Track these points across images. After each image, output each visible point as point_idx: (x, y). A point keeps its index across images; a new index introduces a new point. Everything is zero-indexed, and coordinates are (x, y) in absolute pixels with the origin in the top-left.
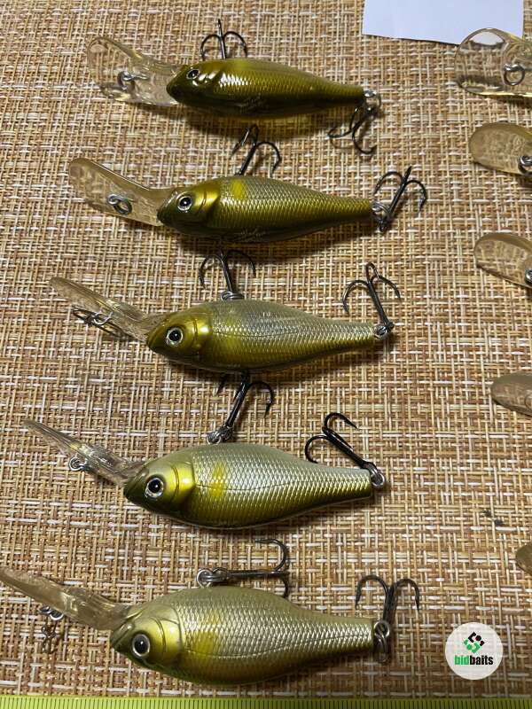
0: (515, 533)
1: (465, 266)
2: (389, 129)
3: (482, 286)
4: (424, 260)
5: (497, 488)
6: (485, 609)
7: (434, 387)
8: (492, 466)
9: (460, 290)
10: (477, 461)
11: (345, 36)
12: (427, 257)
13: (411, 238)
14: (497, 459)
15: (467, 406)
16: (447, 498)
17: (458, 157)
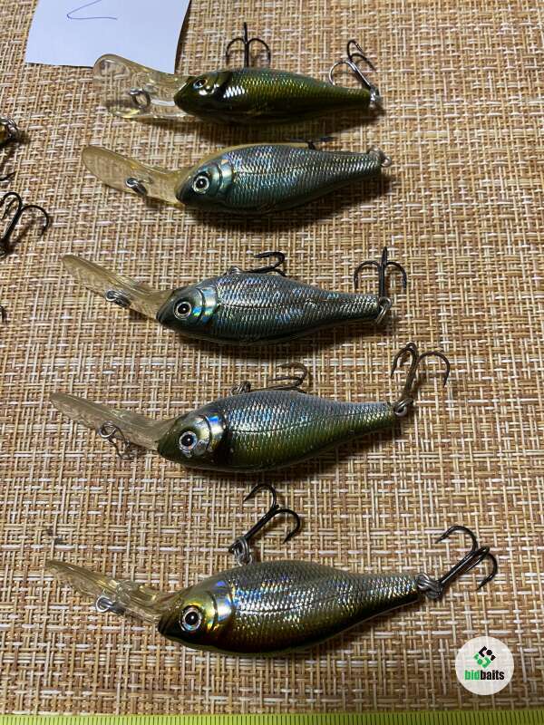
0: (72, 551)
1: (74, 288)
2: (31, 155)
3: (87, 307)
4: (36, 282)
5: (62, 507)
6: (30, 627)
7: (22, 408)
8: (62, 485)
9: (65, 311)
10: (48, 480)
11: (10, 65)
12: (40, 280)
13: (29, 262)
14: (68, 478)
15: (50, 426)
16: (13, 517)
17: (91, 180)
